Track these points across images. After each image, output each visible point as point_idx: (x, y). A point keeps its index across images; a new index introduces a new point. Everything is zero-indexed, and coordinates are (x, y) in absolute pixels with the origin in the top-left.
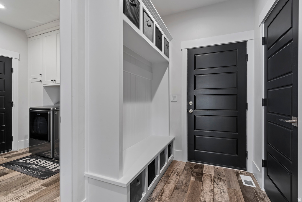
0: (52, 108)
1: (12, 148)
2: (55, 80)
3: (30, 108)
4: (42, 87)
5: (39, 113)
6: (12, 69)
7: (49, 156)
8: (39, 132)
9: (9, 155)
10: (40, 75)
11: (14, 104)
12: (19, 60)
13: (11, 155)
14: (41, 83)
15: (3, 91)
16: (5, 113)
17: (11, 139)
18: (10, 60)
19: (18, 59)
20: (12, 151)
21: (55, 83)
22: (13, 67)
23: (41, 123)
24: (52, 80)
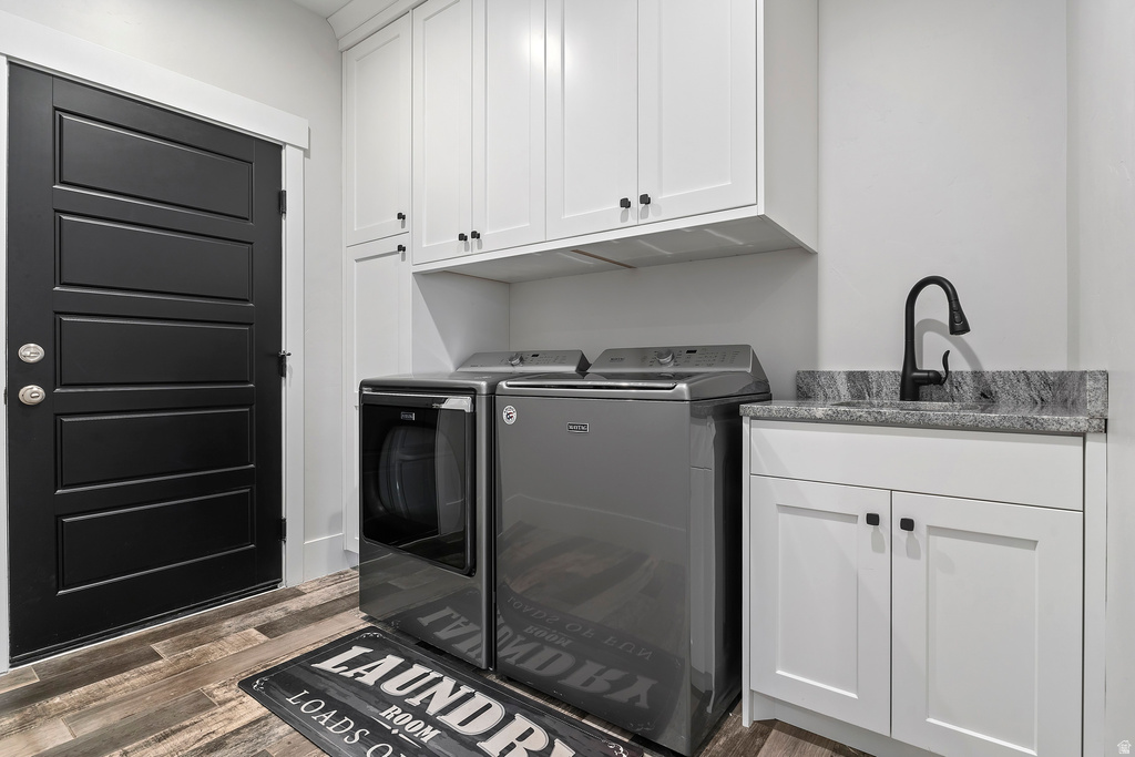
0: (484, 384)
1: (280, 576)
2: (478, 237)
3: (364, 384)
4: (410, 281)
5: (409, 409)
6: (281, 196)
7: (472, 655)
8: (401, 506)
9: (274, 613)
10: (401, 216)
11: (289, 362)
12: (307, 153)
13: (282, 614)
14: (403, 259)
15: (247, 301)
16: (254, 407)
17: (277, 529)
18: (274, 150)
19: (304, 150)
20: (281, 587)
21: (476, 250)
22: (283, 189)
23: (404, 461)
24: (462, 237)
